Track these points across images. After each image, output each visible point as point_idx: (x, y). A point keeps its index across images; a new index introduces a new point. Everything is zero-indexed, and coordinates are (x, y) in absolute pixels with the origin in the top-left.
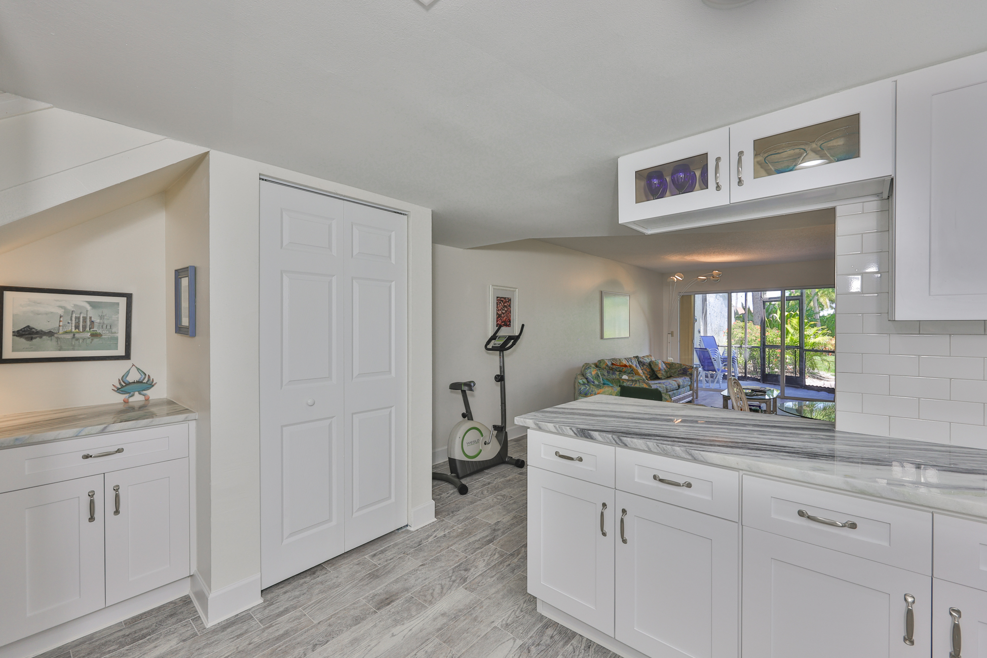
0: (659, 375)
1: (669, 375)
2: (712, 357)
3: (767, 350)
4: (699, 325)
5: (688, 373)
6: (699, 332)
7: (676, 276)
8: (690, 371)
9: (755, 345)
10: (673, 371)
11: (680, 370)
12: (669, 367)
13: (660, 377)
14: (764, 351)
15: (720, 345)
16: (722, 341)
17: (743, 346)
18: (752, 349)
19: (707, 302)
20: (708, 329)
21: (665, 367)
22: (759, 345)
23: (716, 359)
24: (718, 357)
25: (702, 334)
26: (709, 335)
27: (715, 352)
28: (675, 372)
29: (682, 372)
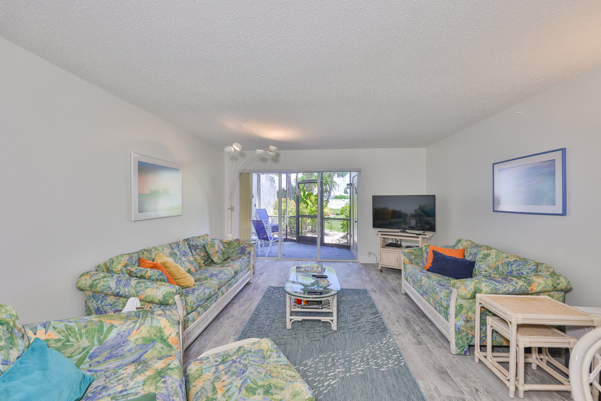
0: (215, 259)
1: (226, 257)
2: (265, 226)
3: (300, 219)
4: (255, 201)
5: (246, 252)
6: (255, 206)
7: (233, 146)
8: (248, 249)
9: (293, 215)
10: (230, 251)
11: (239, 249)
12: (227, 246)
13: (215, 261)
14: (298, 220)
15: (270, 215)
16: (271, 212)
17: (285, 216)
18: (291, 217)
19: (261, 183)
20: (261, 203)
21: (222, 247)
22: (295, 214)
23: (267, 227)
24: (269, 225)
25: (257, 208)
26: (262, 208)
27: (267, 222)
28: (233, 252)
29: (240, 251)
